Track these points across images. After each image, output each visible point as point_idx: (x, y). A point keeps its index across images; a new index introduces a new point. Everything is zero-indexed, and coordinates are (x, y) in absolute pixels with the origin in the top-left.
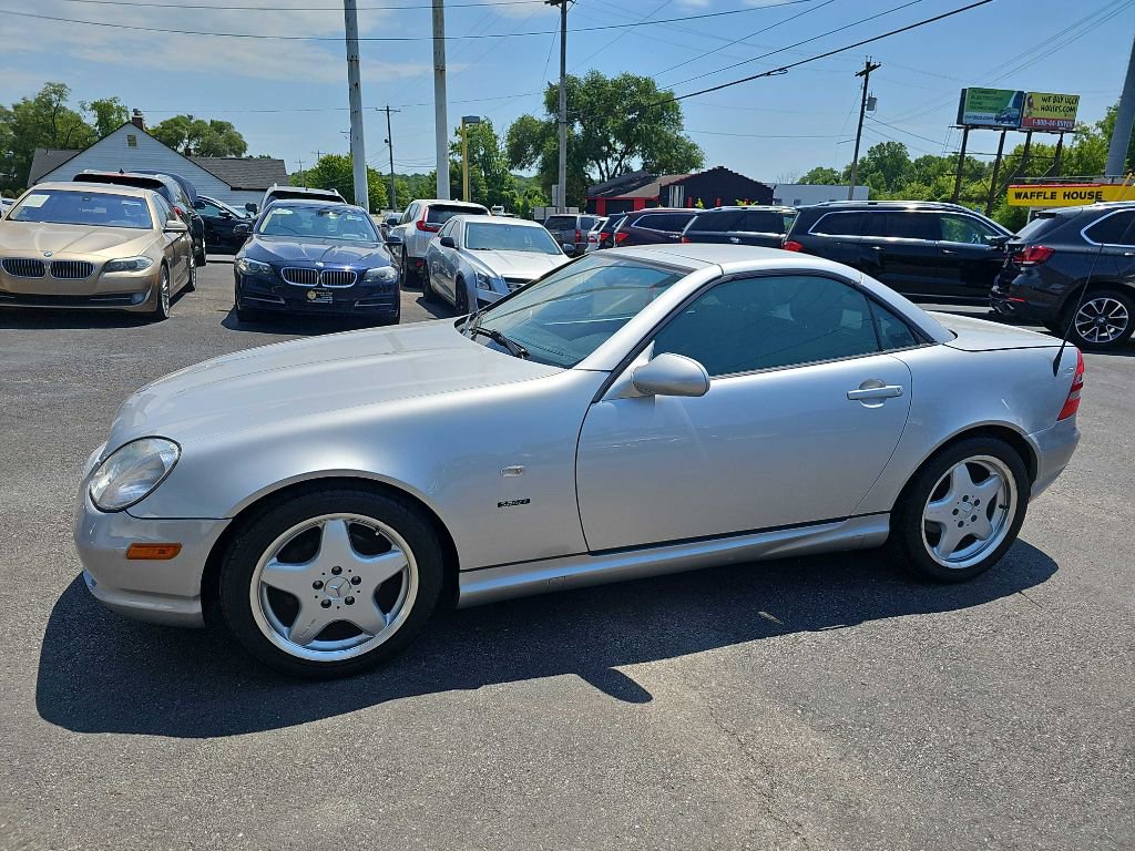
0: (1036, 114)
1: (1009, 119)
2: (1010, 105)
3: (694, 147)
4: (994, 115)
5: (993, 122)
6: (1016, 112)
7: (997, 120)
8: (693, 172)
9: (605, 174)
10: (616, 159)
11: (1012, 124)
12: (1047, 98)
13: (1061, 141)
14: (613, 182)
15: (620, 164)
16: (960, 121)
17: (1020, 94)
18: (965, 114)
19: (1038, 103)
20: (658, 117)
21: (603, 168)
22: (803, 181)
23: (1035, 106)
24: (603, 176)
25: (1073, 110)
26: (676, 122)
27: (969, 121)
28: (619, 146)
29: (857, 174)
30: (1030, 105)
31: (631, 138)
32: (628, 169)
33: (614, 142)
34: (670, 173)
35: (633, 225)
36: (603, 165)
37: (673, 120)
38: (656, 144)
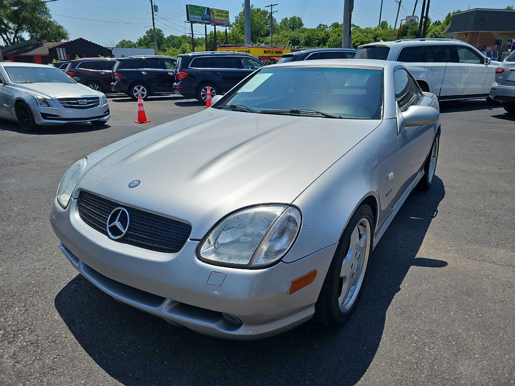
0: (216, 18)
1: (207, 20)
2: (206, 13)
3: (60, 27)
4: (200, 17)
5: (201, 21)
6: (208, 16)
7: (202, 19)
8: (63, 41)
9: (8, 41)
10: (12, 33)
11: (208, 22)
12: (218, 11)
13: (226, 30)
14: (14, 46)
15: (15, 36)
16: (188, 20)
17: (208, 8)
18: (190, 16)
19: (216, 13)
20: (34, 10)
21: (5, 38)
22: (117, 46)
23: (215, 14)
24: (7, 43)
25: (228, 16)
26: (46, 12)
27: (192, 20)
28: (11, 25)
29: (144, 43)
30: (213, 14)
31: (20, 21)
32: (22, 39)
33: (7, 23)
34: (49, 41)
35: (76, 68)
36: (5, 36)
37: (44, 11)
38: (37, 25)
